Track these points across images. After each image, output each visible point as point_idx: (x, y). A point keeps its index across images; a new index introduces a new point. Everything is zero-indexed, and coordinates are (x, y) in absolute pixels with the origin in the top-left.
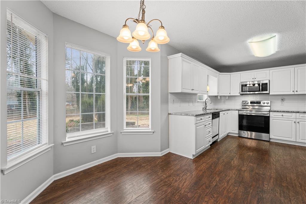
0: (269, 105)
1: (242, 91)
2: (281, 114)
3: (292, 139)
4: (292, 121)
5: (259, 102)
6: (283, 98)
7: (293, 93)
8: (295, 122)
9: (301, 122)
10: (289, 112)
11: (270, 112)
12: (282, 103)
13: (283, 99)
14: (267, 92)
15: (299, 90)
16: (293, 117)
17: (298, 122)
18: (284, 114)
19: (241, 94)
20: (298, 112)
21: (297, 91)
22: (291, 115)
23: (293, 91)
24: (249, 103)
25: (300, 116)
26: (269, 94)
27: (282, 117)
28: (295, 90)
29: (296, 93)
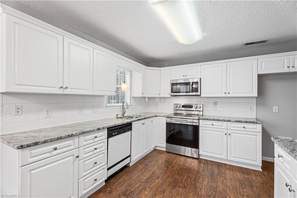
0: (201, 109)
1: (172, 92)
2: (211, 122)
3: (223, 156)
4: (223, 132)
5: (191, 106)
6: (215, 100)
7: (225, 95)
8: (226, 134)
9: (232, 134)
10: (219, 120)
11: (200, 120)
12: (215, 107)
13: (216, 102)
14: (198, 93)
15: (231, 92)
16: (223, 127)
17: (229, 134)
18: (215, 123)
19: (171, 96)
20: (229, 121)
21: (229, 93)
22: (222, 124)
23: (225, 93)
24: (181, 106)
25: (232, 126)
26: (200, 95)
27: (212, 126)
28: (227, 92)
29: (228, 95)
